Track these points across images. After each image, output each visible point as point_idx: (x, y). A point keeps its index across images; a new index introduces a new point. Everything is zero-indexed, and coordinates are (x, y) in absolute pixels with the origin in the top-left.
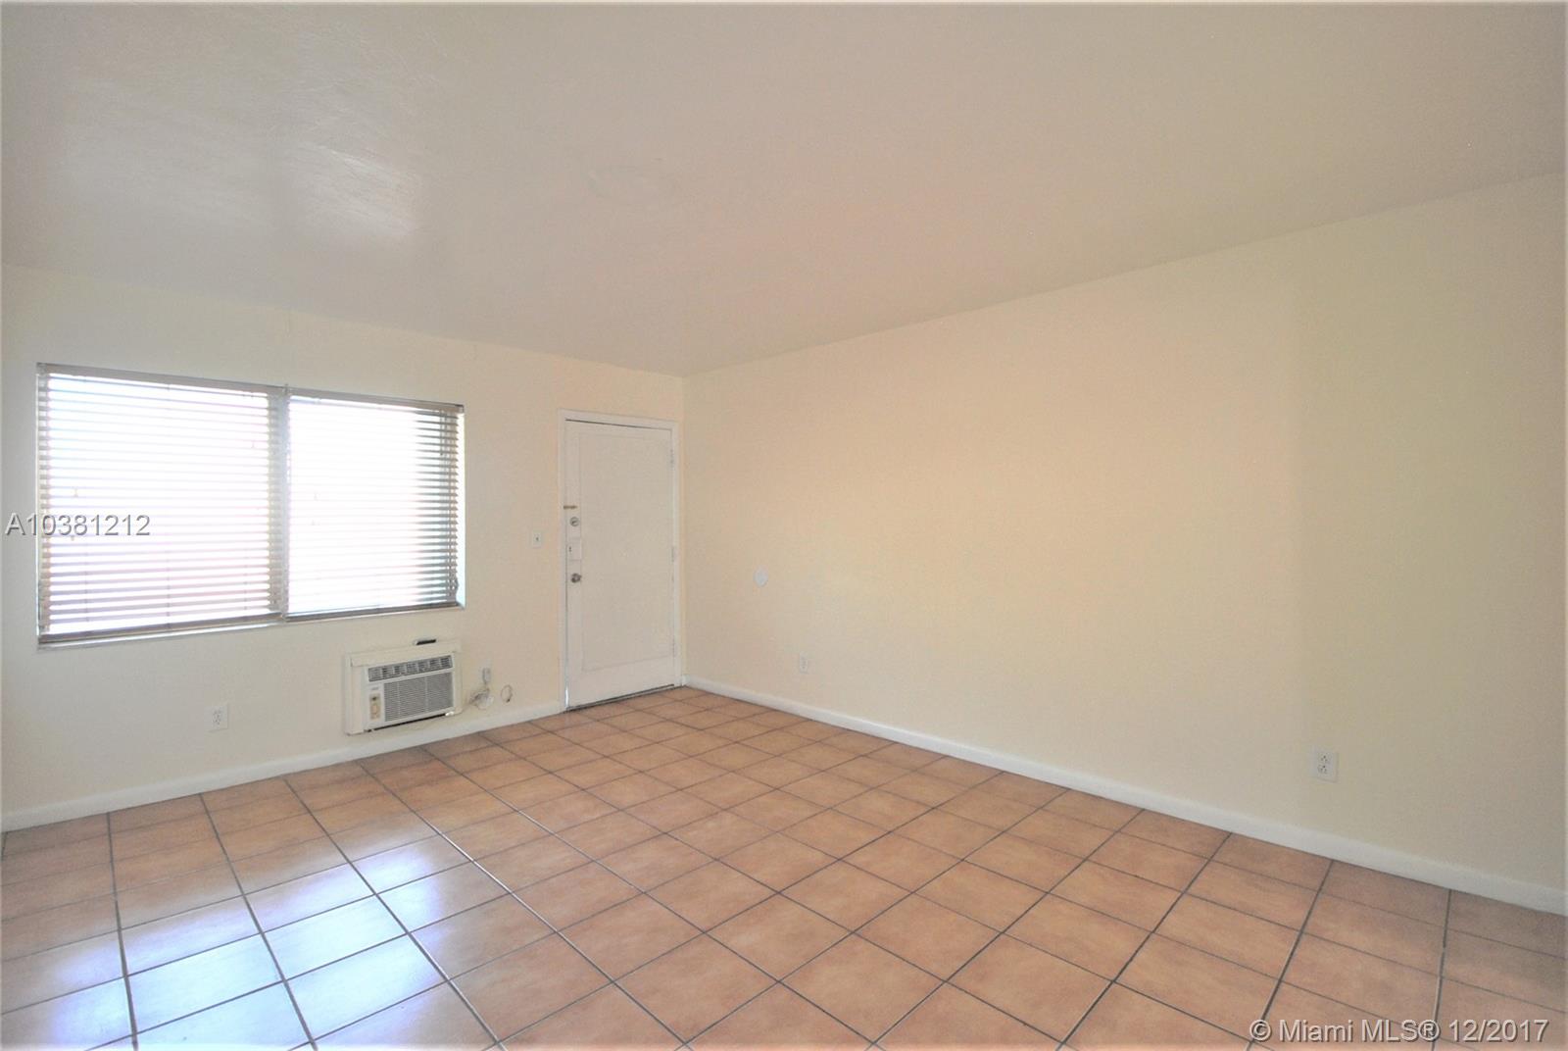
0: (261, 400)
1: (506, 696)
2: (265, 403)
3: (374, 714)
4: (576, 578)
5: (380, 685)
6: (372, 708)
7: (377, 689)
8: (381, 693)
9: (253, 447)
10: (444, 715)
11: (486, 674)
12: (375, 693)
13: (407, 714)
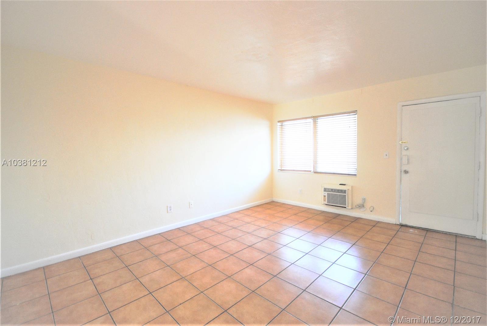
0: (311, 120)
1: (371, 209)
2: (312, 121)
3: (325, 200)
4: (406, 172)
5: (326, 193)
6: (324, 199)
7: (325, 194)
8: (326, 195)
9: (306, 132)
10: (346, 207)
11: (364, 200)
12: (325, 195)
13: (333, 203)
